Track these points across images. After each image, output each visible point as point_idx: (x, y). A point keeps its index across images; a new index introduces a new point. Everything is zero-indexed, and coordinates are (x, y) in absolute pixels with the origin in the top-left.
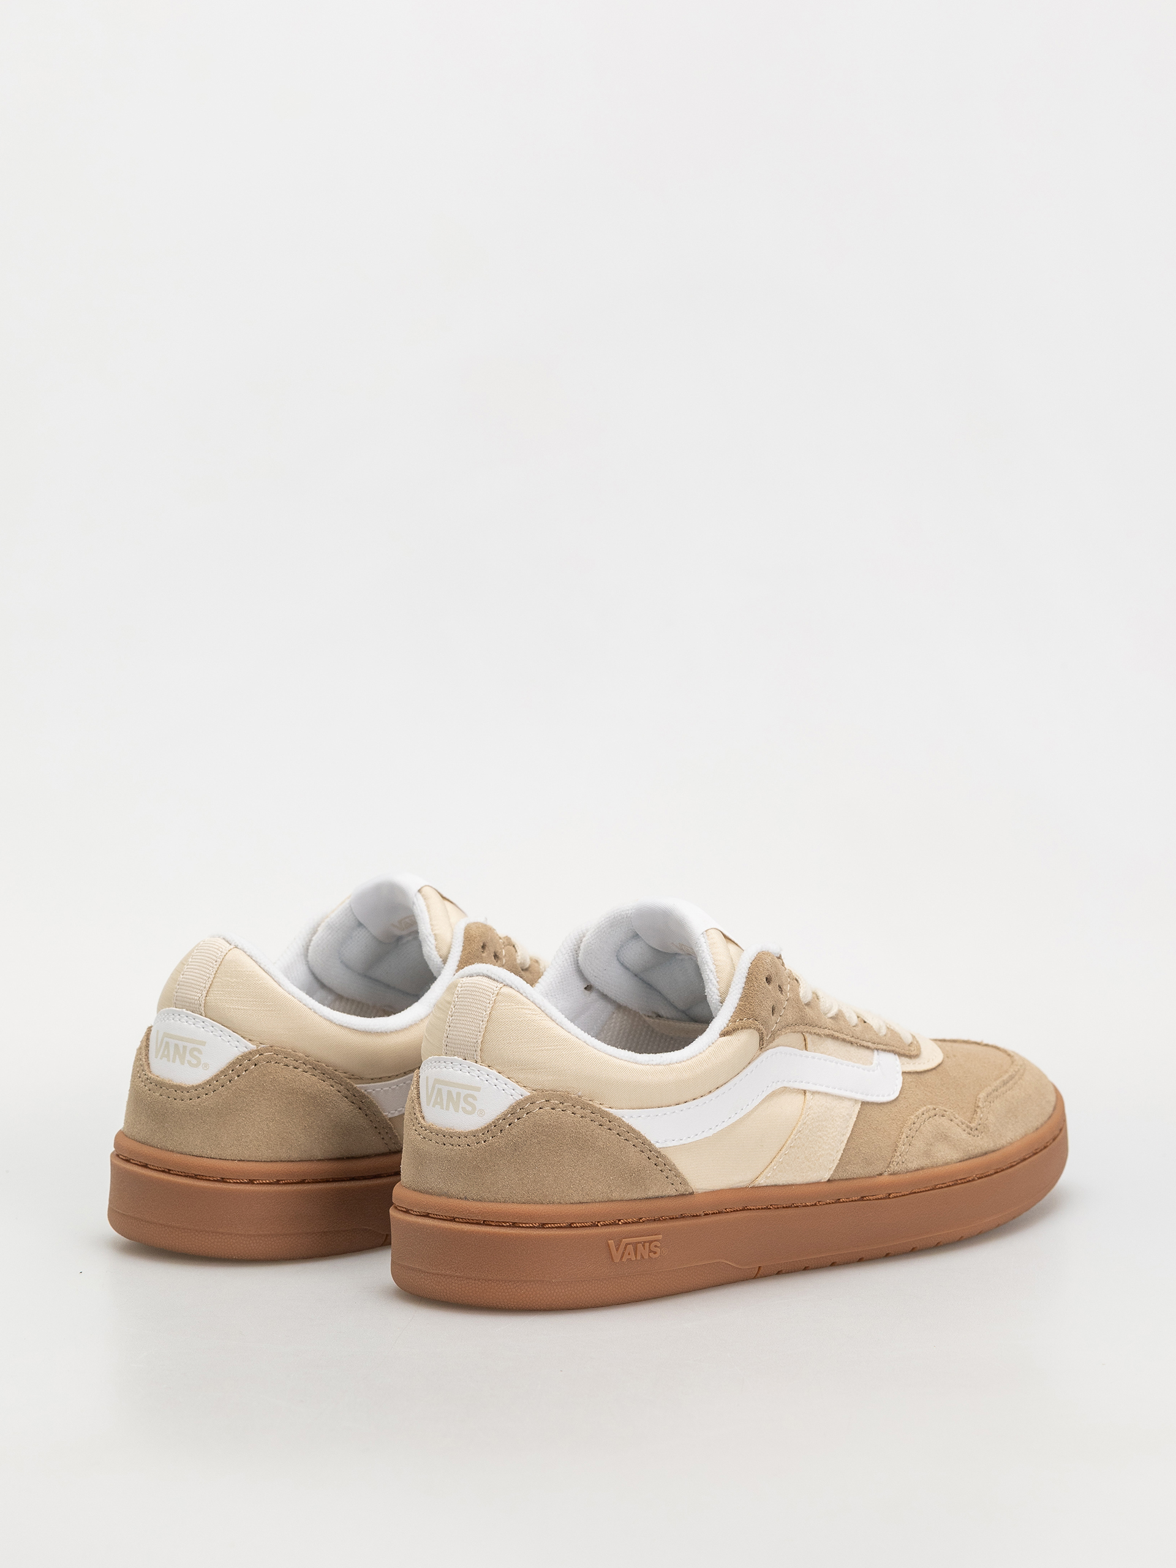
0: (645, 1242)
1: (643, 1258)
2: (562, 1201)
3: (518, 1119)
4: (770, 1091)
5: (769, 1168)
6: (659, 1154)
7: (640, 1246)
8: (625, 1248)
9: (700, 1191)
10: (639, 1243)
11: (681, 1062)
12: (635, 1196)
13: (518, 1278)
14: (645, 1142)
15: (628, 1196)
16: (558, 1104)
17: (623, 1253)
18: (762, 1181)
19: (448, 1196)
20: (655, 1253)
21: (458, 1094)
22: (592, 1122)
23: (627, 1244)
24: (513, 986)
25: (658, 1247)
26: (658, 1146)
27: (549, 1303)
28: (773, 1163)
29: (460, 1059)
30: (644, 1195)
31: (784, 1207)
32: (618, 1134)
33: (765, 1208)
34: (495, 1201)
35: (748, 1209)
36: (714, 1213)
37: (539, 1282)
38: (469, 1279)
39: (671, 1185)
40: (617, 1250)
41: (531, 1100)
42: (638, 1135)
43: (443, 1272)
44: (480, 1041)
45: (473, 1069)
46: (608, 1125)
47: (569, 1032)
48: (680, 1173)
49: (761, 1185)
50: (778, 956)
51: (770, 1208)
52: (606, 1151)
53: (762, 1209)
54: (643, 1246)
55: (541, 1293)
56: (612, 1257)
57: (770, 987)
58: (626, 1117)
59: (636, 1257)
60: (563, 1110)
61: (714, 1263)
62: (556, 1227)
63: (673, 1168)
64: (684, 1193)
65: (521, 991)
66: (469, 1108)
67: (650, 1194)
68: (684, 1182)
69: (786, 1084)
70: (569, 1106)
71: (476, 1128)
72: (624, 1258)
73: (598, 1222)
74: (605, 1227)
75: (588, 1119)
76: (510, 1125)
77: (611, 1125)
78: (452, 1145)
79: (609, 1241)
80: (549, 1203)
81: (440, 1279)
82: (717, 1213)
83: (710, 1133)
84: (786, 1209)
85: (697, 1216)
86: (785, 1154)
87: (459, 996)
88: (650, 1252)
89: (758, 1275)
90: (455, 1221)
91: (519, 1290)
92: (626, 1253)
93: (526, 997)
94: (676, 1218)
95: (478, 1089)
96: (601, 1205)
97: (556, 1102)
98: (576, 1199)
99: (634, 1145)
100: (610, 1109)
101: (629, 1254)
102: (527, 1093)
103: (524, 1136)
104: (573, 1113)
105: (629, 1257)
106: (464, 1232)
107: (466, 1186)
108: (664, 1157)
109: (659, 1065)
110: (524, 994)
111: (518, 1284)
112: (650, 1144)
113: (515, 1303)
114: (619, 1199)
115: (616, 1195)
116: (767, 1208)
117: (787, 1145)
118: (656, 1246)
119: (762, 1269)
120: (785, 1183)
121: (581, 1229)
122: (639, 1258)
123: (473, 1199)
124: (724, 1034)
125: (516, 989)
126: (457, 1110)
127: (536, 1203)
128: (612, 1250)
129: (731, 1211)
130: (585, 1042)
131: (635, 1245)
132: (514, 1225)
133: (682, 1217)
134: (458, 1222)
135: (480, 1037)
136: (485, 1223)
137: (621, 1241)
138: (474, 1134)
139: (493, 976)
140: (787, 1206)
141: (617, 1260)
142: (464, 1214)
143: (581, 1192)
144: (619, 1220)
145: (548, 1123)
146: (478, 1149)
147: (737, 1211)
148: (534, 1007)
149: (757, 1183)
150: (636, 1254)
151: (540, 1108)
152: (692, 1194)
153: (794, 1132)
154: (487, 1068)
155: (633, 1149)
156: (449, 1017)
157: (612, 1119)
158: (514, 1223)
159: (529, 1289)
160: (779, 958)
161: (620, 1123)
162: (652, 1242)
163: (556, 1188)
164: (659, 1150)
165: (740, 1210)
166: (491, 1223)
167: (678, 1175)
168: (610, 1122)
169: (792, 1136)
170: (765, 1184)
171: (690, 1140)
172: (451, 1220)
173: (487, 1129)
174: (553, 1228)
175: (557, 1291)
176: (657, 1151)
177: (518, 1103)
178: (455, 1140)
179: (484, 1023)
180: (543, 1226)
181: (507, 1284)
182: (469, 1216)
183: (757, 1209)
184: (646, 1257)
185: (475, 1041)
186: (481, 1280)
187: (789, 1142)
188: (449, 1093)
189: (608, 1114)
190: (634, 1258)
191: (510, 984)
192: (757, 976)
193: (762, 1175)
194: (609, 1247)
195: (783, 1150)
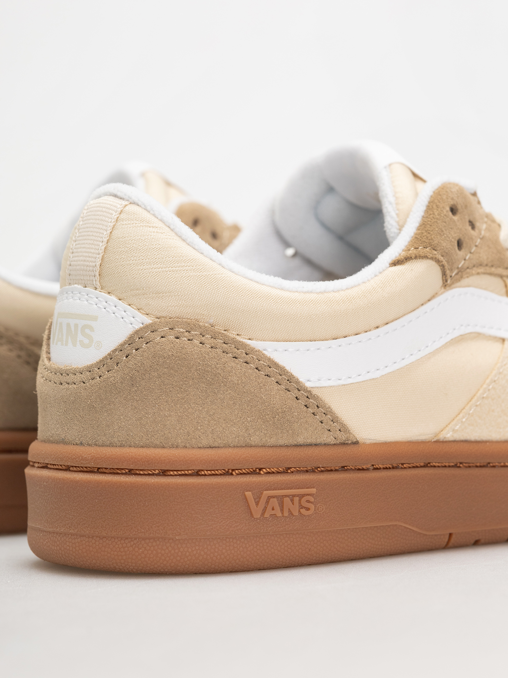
0: (294, 496)
1: (292, 514)
2: (188, 445)
3: (136, 350)
4: (456, 334)
5: (456, 420)
6: (309, 395)
7: (287, 500)
8: (267, 502)
9: (368, 442)
10: (286, 496)
11: (338, 291)
12: (281, 442)
13: (135, 535)
14: (291, 379)
15: (272, 441)
16: (183, 332)
17: (266, 508)
18: (449, 435)
19: (64, 442)
20: (308, 509)
21: (76, 326)
22: (225, 354)
23: (269, 498)
24: (140, 203)
25: (311, 502)
26: (308, 385)
27: (173, 564)
28: (461, 415)
29: (80, 287)
30: (292, 441)
31: (477, 467)
32: (257, 369)
33: (453, 466)
34: (111, 445)
35: (432, 466)
36: (386, 468)
37: (161, 540)
38: (83, 536)
39: (327, 432)
40: (257, 503)
41: (152, 329)
42: (282, 371)
43: (58, 530)
44: (98, 264)
45: (92, 296)
46: (244, 357)
47: (202, 253)
48: (337, 417)
49: (447, 440)
50: (473, 192)
51: (459, 467)
52: (241, 387)
53: (449, 466)
54: (292, 501)
55: (163, 552)
56: (251, 512)
57: (455, 218)
58: (269, 350)
59: (282, 513)
60: (189, 340)
61: (389, 526)
62: (180, 475)
63: (328, 412)
64: (347, 442)
65: (148, 208)
66: (86, 341)
67: (300, 440)
68: (343, 428)
69: (478, 329)
70: (196, 335)
71: (91, 363)
72: (266, 513)
73: (233, 470)
74: (240, 476)
75: (219, 351)
76: (127, 357)
77: (248, 358)
78: (69, 384)
79: (246, 493)
80: (172, 447)
81: (56, 537)
82: (390, 468)
83: (377, 375)
84: (480, 469)
85: (363, 469)
86: (477, 406)
87: (84, 219)
88: (302, 508)
89: (450, 544)
90: (70, 470)
91: (137, 549)
92: (269, 508)
93: (154, 215)
94: (336, 470)
95: (95, 318)
96: (236, 451)
97: (181, 330)
98: (205, 442)
99: (277, 382)
100: (250, 341)
101: (273, 509)
102: (148, 320)
103: (142, 368)
104: (201, 343)
105: (273, 512)
106: (77, 482)
107: (82, 429)
108: (316, 398)
109: (311, 292)
110: (151, 212)
111: (135, 542)
112: (298, 382)
113: (134, 565)
114: (260, 445)
115: (255, 440)
116: (456, 466)
117: (478, 395)
118: (308, 501)
119: (454, 536)
120: (478, 439)
121: (211, 477)
122: (286, 514)
123: (89, 445)
124: (396, 263)
125: (143, 206)
126: (74, 345)
127: (156, 447)
128: (250, 504)
129: (410, 467)
130: (220, 264)
131: (281, 499)
132: (131, 472)
133: (344, 469)
134: (73, 471)
135: (99, 260)
136: (99, 471)
137: (262, 493)
138: (89, 369)
139: (119, 194)
140: (482, 465)
141: (257, 515)
142: (77, 461)
143: (210, 435)
144: (260, 469)
145: (170, 353)
146: (92, 386)
147: (417, 467)
148: (161, 225)
149: (442, 437)
150: (282, 510)
151: (162, 337)
152: (356, 443)
153: (488, 381)
154: (107, 295)
155: (276, 387)
156: (73, 242)
157: (249, 351)
158: (130, 470)
159: (148, 548)
160: (474, 194)
161: (260, 356)
162: (303, 495)
163: (180, 429)
164: (309, 389)
165: (421, 467)
166: (104, 470)
167: (335, 419)
168: (247, 354)
169: (485, 386)
170: (451, 439)
171: (350, 381)
172: (66, 470)
173: (102, 363)
174: (176, 475)
175: (182, 550)
176: (306, 390)
177: (137, 332)
178: (71, 378)
179: (104, 243)
180: (164, 473)
181: (123, 541)
182: (82, 463)
183: (443, 467)
184: (296, 513)
185: (94, 264)
186: (94, 538)
187: (481, 391)
188: (68, 325)
189: (244, 346)
190: (279, 514)
191: (136, 200)
192: (438, 204)
193: (447, 428)
194: (247, 500)
195: (474, 400)
